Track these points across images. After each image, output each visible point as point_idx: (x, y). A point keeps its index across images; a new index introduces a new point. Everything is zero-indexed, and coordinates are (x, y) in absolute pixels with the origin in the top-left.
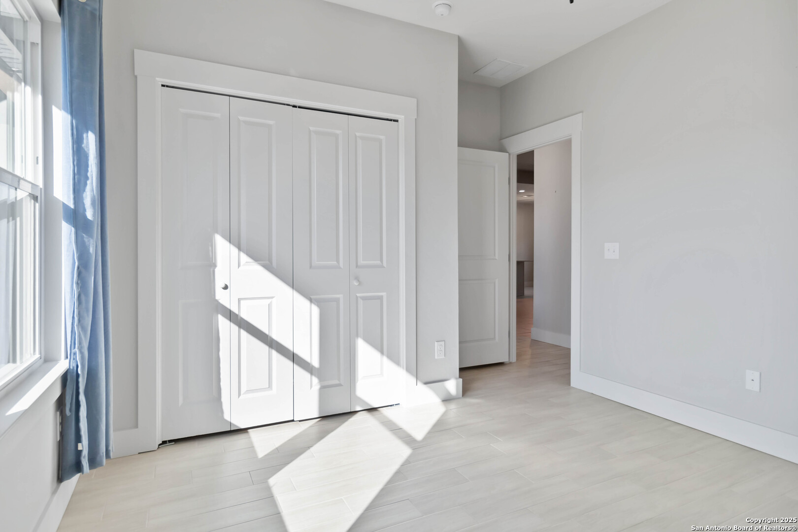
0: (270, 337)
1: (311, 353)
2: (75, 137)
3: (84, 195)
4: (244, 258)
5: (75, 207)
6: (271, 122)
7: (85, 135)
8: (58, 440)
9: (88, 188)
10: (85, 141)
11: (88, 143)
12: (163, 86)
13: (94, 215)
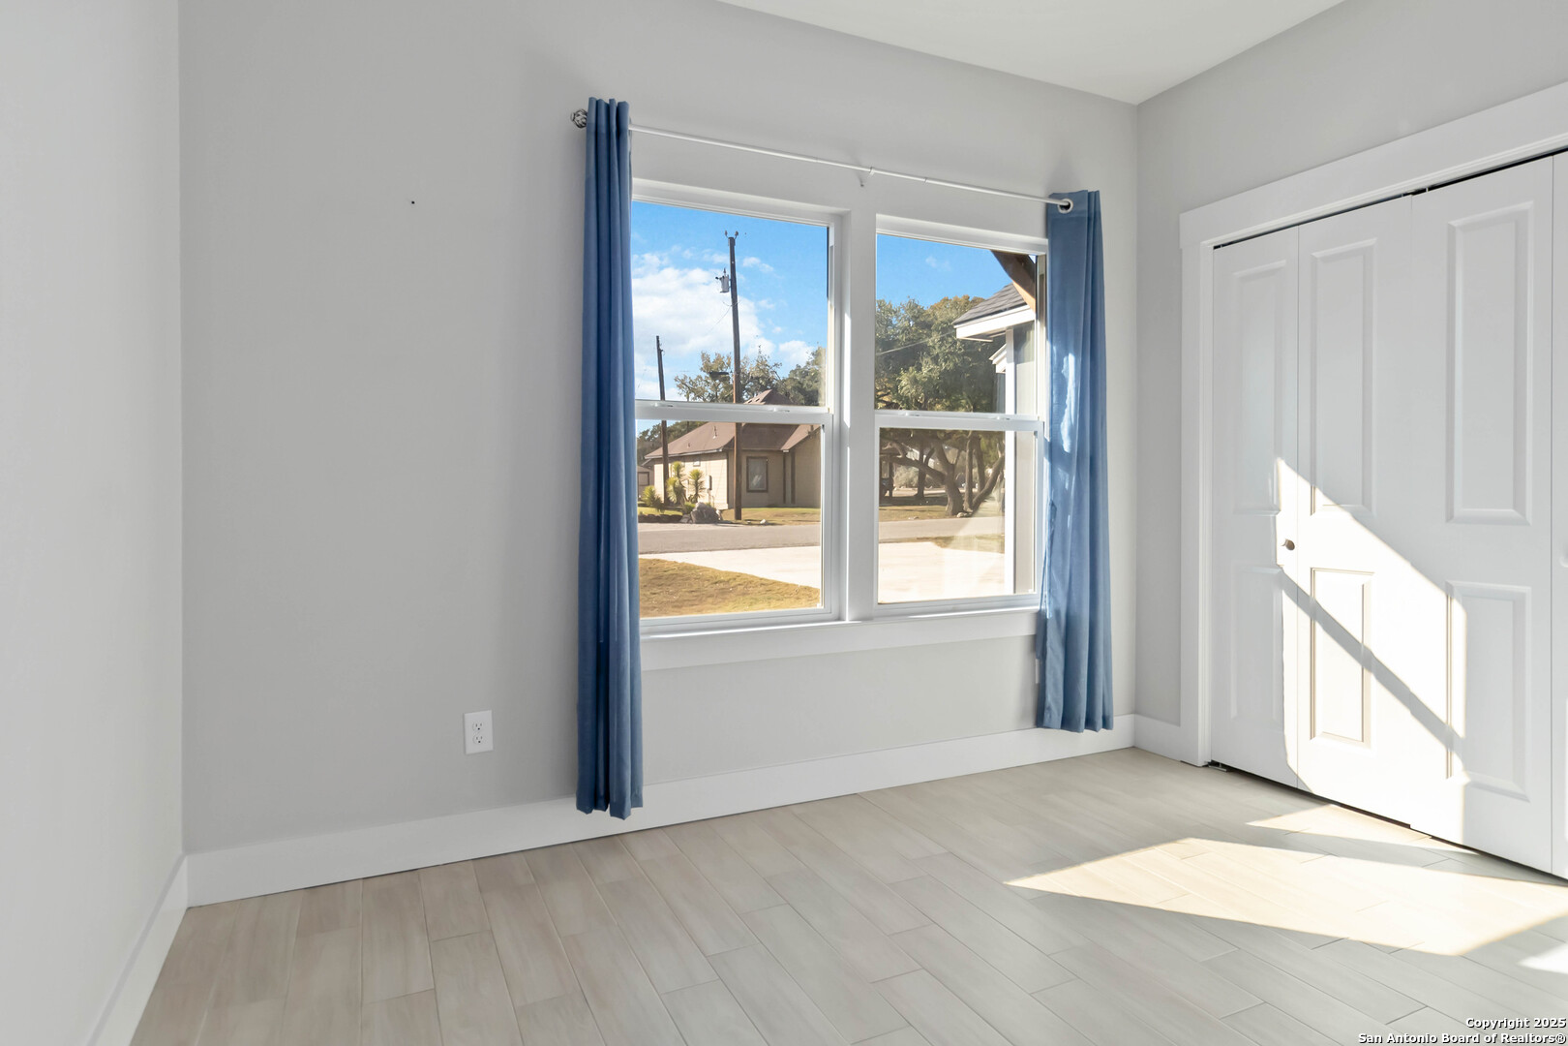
0: (1365, 647)
1: (1448, 701)
2: (1055, 363)
3: (1062, 425)
4: (1320, 498)
5: (1051, 440)
6: (1371, 242)
7: (1065, 359)
8: (1037, 682)
9: (1066, 417)
10: (1065, 366)
11: (1068, 366)
12: (1216, 247)
13: (1072, 447)
